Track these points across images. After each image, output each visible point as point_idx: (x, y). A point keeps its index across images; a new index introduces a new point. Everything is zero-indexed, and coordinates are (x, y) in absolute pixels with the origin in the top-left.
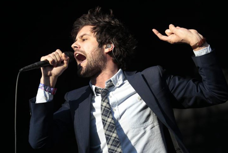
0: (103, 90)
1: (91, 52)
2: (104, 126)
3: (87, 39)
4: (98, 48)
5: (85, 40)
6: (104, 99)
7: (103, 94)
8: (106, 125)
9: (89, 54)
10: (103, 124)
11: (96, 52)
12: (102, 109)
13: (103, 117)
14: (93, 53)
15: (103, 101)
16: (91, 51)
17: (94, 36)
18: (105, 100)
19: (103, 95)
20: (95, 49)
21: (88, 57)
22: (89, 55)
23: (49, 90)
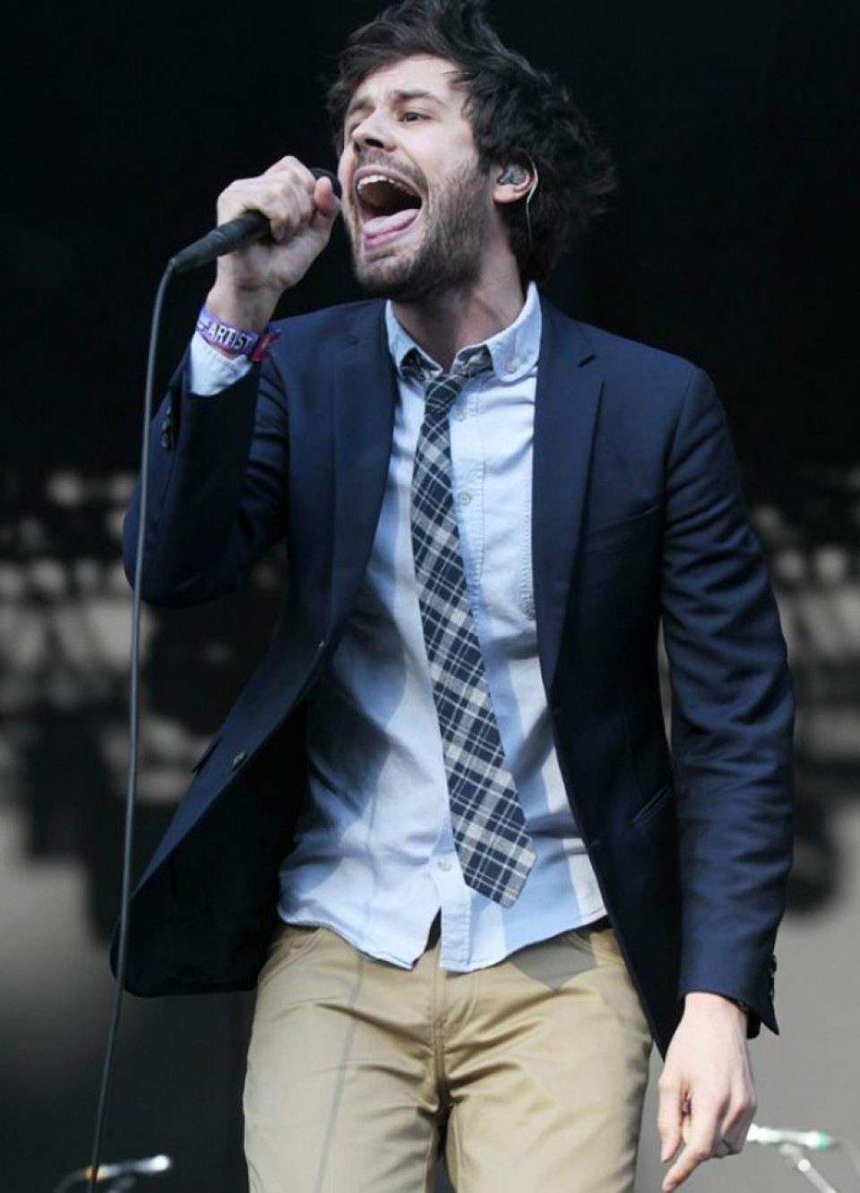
0: (441, 384)
1: (450, 184)
2: (418, 564)
3: (426, 118)
4: (477, 174)
5: (419, 118)
6: (433, 429)
7: (437, 403)
8: (426, 558)
9: (439, 189)
10: (415, 552)
11: (466, 186)
12: (418, 473)
13: (419, 514)
14: (456, 189)
15: (429, 435)
16: (451, 181)
17: (462, 114)
18: (441, 433)
19: (437, 406)
20: (465, 172)
21: (433, 202)
22: (438, 194)
23: (238, 343)
